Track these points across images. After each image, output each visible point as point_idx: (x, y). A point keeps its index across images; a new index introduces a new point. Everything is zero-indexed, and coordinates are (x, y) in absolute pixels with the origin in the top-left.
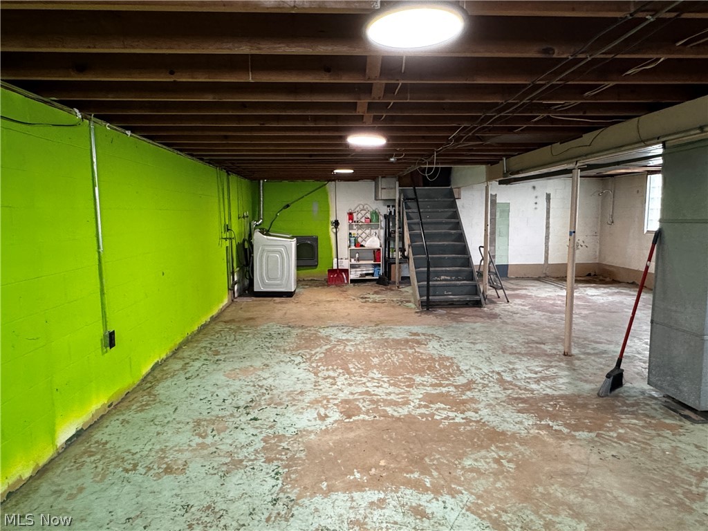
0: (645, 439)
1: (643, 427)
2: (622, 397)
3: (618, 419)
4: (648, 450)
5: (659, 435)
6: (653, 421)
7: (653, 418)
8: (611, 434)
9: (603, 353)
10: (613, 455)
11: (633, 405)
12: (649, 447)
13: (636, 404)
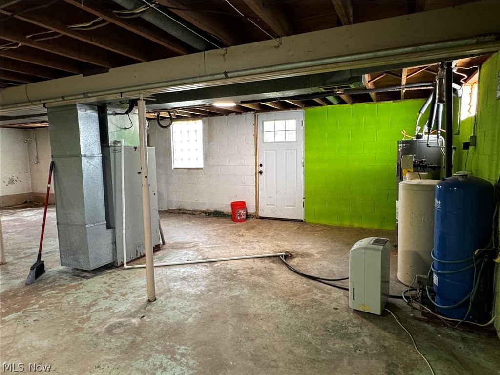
0: (58, 300)
1: (56, 294)
2: (44, 279)
3: (40, 295)
4: (59, 306)
5: (68, 294)
6: (64, 287)
7: (64, 285)
8: (34, 307)
9: (33, 255)
10: (34, 321)
11: (51, 282)
12: (60, 304)
13: (54, 280)
